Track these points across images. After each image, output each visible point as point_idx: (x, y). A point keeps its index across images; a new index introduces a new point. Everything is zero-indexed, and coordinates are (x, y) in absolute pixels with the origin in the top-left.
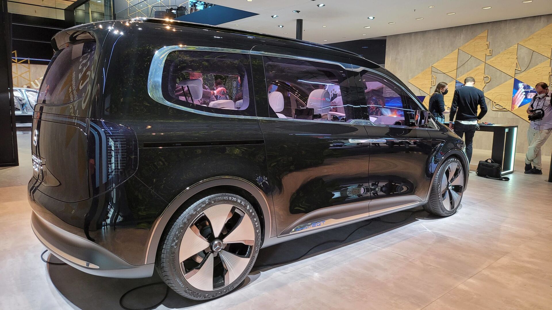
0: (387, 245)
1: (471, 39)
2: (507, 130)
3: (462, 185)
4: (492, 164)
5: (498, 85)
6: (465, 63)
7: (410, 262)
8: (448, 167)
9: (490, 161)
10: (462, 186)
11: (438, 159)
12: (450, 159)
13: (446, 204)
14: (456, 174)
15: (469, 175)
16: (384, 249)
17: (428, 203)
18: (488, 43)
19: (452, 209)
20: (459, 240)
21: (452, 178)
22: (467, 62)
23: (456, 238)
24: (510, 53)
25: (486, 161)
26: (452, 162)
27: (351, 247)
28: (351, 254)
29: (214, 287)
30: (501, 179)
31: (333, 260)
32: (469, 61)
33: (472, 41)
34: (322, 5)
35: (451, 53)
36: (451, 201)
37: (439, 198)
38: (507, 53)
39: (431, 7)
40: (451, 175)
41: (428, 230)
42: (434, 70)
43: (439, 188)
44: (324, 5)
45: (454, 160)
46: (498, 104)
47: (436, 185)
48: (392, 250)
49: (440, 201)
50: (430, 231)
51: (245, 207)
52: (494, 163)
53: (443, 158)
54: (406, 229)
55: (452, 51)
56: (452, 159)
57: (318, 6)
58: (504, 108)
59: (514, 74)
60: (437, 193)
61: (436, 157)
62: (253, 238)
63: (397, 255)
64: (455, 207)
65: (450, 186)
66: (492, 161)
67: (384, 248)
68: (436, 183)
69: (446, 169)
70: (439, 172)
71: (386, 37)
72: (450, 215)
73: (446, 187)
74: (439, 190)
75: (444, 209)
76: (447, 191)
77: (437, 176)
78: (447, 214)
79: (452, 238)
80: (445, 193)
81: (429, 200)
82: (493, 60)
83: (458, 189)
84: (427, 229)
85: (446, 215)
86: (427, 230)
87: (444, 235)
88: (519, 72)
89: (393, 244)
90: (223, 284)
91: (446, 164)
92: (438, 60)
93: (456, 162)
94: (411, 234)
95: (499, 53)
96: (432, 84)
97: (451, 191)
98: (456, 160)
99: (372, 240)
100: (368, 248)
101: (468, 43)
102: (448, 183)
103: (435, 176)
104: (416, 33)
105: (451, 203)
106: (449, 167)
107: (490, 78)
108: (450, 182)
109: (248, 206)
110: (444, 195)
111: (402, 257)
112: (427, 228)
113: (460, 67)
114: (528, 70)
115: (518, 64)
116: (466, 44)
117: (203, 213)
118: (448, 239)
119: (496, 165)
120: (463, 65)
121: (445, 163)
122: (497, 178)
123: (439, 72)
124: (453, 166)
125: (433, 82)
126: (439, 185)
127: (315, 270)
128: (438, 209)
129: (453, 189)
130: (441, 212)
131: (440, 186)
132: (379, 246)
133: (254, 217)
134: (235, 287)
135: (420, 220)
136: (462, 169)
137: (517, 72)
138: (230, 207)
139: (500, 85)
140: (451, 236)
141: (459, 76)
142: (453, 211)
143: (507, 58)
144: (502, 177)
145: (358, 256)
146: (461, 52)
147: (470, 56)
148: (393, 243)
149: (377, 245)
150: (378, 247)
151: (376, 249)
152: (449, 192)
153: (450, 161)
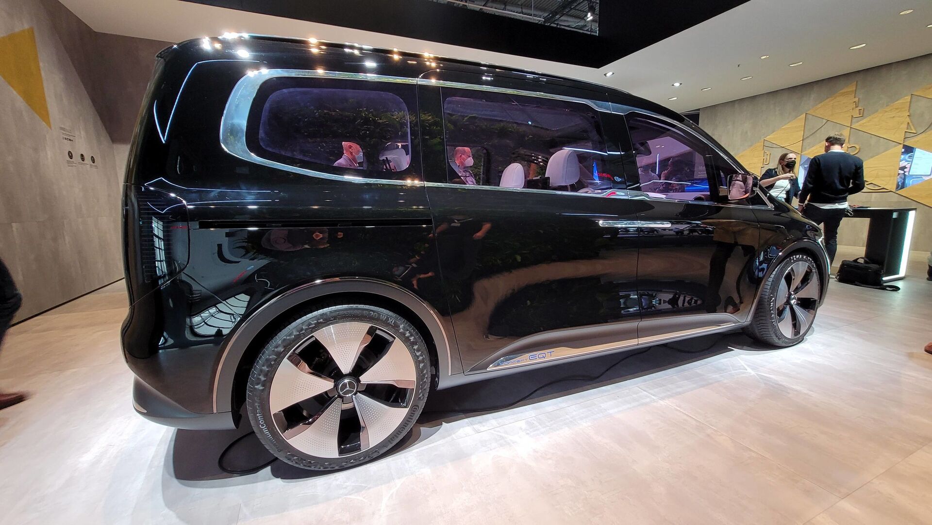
0: (669, 393)
1: (828, 98)
2: (895, 215)
3: (816, 297)
4: (867, 265)
5: (872, 157)
6: (817, 131)
7: (708, 435)
8: (789, 269)
9: (861, 261)
10: (816, 300)
11: (770, 256)
12: (794, 256)
13: (786, 329)
14: (805, 280)
15: (829, 280)
16: (662, 402)
17: (751, 324)
18: (856, 100)
19: (796, 335)
20: (811, 396)
21: (797, 287)
22: (820, 129)
23: (806, 391)
24: (896, 109)
25: (856, 261)
26: (798, 260)
27: (606, 391)
28: (602, 405)
29: (341, 452)
30: (884, 288)
31: (567, 414)
32: (822, 128)
33: (827, 101)
34: (611, 73)
35: (794, 120)
36: (793, 322)
37: (772, 318)
38: (891, 110)
39: (763, 57)
40: (796, 282)
41: (749, 370)
42: (767, 144)
43: (772, 302)
44: (613, 73)
45: (802, 257)
46: (871, 183)
47: (767, 297)
48: (677, 406)
49: (773, 322)
50: (753, 373)
51: (396, 327)
52: (870, 263)
53: (780, 254)
54: (709, 364)
55: (796, 117)
56: (798, 256)
57: (605, 75)
58: (884, 188)
59: (903, 139)
60: (768, 309)
61: (767, 254)
62: (413, 377)
63: (685, 417)
64: (802, 332)
65: (793, 299)
66: (865, 261)
67: (662, 399)
68: (767, 294)
69: (787, 272)
70: (772, 276)
71: (699, 110)
72: (792, 344)
73: (785, 301)
74: (772, 305)
75: (780, 336)
76: (788, 306)
77: (770, 284)
78: (786, 343)
79: (796, 391)
80: (784, 309)
81: (752, 321)
82: (865, 123)
83: (808, 304)
84: (746, 367)
85: (784, 345)
86: (746, 370)
87: (781, 383)
88: (912, 135)
89: (680, 393)
90: (358, 448)
91: (786, 264)
92: (773, 132)
93: (806, 261)
94: (716, 376)
95: (877, 111)
96: (765, 162)
97: (794, 306)
98: (805, 257)
99: (645, 381)
100: (635, 396)
101: (822, 104)
102: (790, 295)
103: (765, 282)
104: (742, 100)
105: (794, 326)
106: (792, 268)
107: (858, 147)
108: (792, 293)
109: (401, 326)
110: (780, 313)
111: (694, 422)
112: (748, 366)
113: (808, 137)
114: (930, 131)
115: (910, 124)
116: (819, 106)
117: (313, 336)
118: (789, 393)
119: (874, 266)
120: (813, 134)
121: (785, 262)
122: (875, 287)
123: (775, 146)
124: (800, 267)
125: (765, 160)
126: (772, 297)
127: (528, 432)
128: (769, 335)
129: (798, 304)
130: (776, 340)
131: (773, 299)
132: (654, 395)
133: (413, 343)
134: (382, 452)
135: (736, 351)
136: (816, 272)
137: (908, 135)
138: (366, 326)
139: (877, 157)
140: (793, 387)
141: (806, 148)
142: (798, 338)
143: (891, 117)
144: (885, 284)
145: (611, 411)
146: (810, 117)
147: (825, 121)
148: (680, 390)
149: (650, 391)
150: (653, 397)
151: (648, 400)
152: (790, 309)
153: (795, 259)
